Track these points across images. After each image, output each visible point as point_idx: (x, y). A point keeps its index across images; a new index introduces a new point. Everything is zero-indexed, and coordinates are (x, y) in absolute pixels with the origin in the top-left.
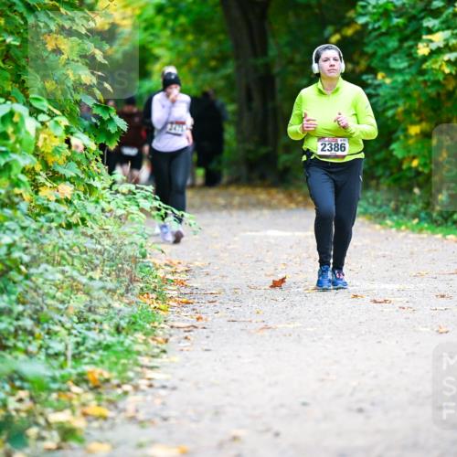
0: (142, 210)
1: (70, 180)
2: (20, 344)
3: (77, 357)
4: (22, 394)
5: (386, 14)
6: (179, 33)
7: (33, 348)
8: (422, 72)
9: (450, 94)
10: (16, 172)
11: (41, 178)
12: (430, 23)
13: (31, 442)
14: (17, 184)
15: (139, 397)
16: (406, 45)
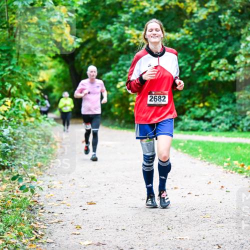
0: (51, 124)
1: (34, 117)
2: (21, 157)
3: (35, 160)
4: (22, 169)
5: (109, 77)
6: (60, 82)
7: (24, 158)
8: (118, 91)
9: (125, 97)
10: (20, 115)
11: (27, 117)
12: (120, 80)
13: (24, 180)
14: (20, 118)
15: (50, 170)
16: (115, 85)
